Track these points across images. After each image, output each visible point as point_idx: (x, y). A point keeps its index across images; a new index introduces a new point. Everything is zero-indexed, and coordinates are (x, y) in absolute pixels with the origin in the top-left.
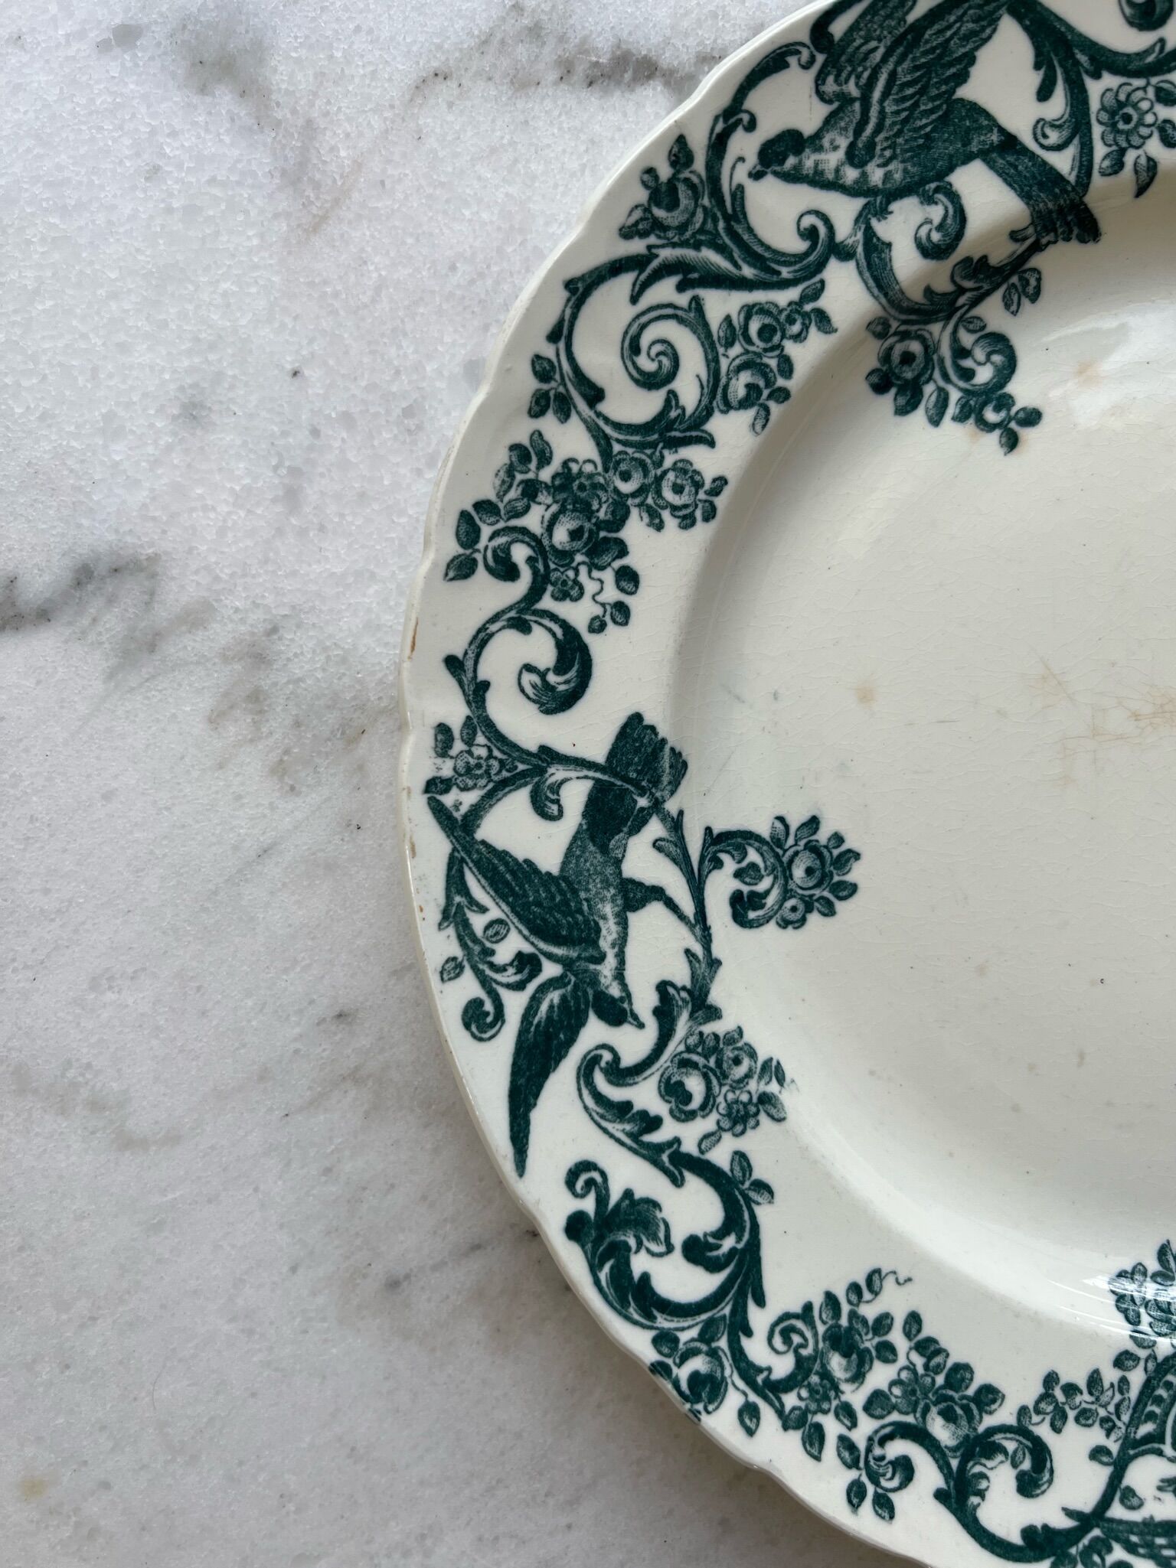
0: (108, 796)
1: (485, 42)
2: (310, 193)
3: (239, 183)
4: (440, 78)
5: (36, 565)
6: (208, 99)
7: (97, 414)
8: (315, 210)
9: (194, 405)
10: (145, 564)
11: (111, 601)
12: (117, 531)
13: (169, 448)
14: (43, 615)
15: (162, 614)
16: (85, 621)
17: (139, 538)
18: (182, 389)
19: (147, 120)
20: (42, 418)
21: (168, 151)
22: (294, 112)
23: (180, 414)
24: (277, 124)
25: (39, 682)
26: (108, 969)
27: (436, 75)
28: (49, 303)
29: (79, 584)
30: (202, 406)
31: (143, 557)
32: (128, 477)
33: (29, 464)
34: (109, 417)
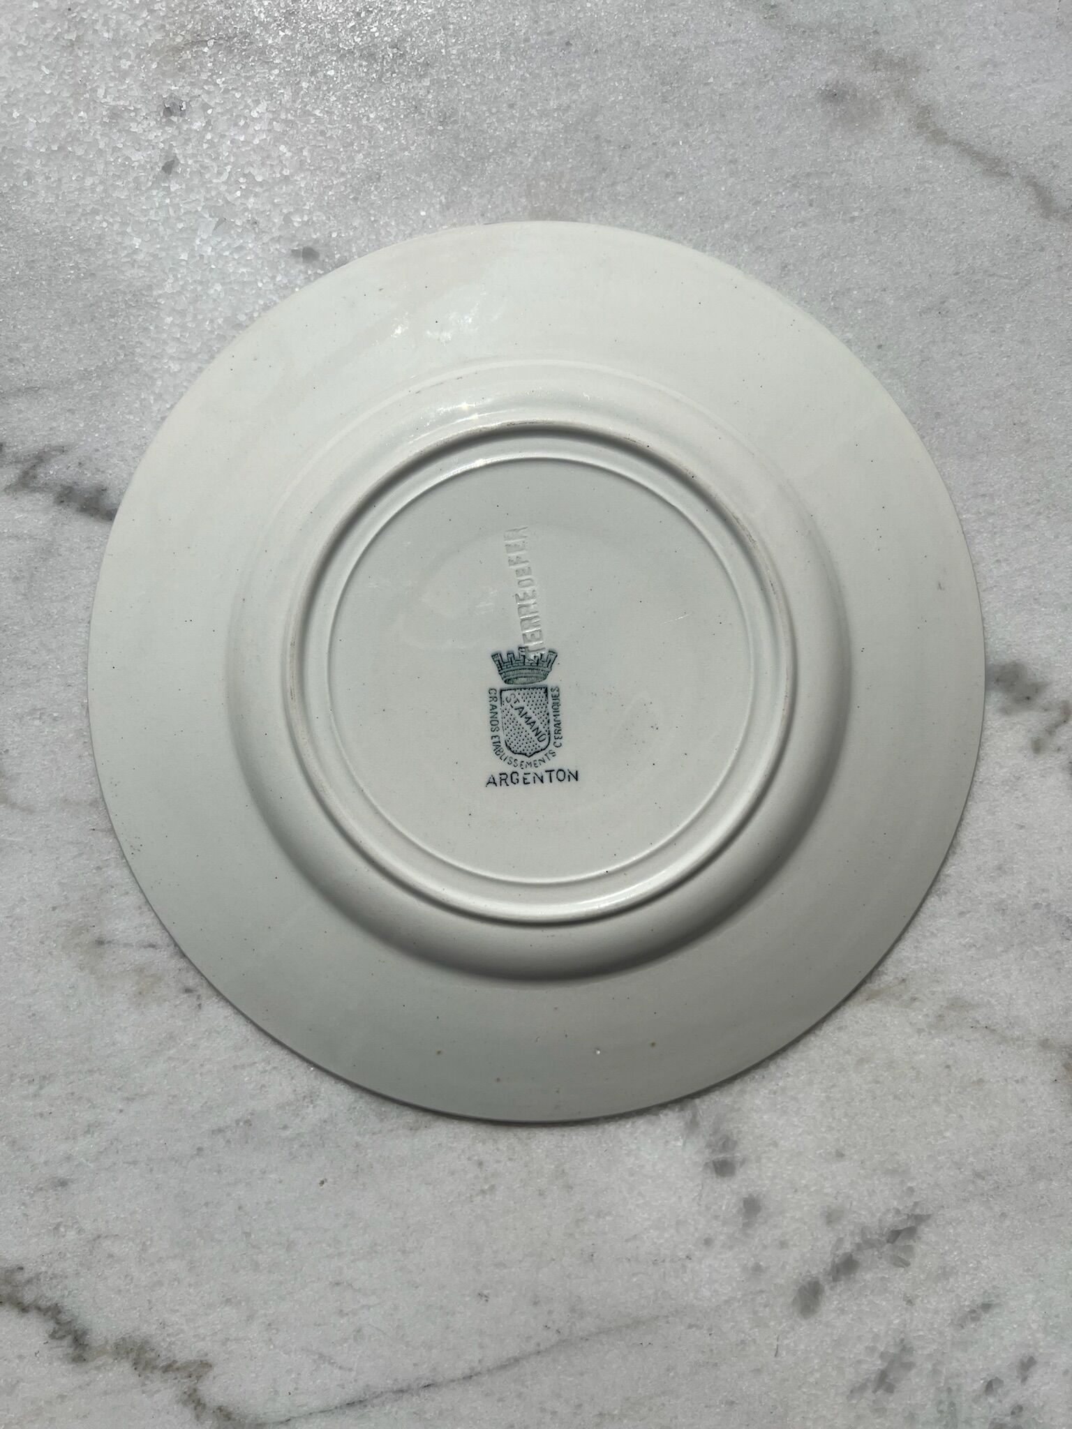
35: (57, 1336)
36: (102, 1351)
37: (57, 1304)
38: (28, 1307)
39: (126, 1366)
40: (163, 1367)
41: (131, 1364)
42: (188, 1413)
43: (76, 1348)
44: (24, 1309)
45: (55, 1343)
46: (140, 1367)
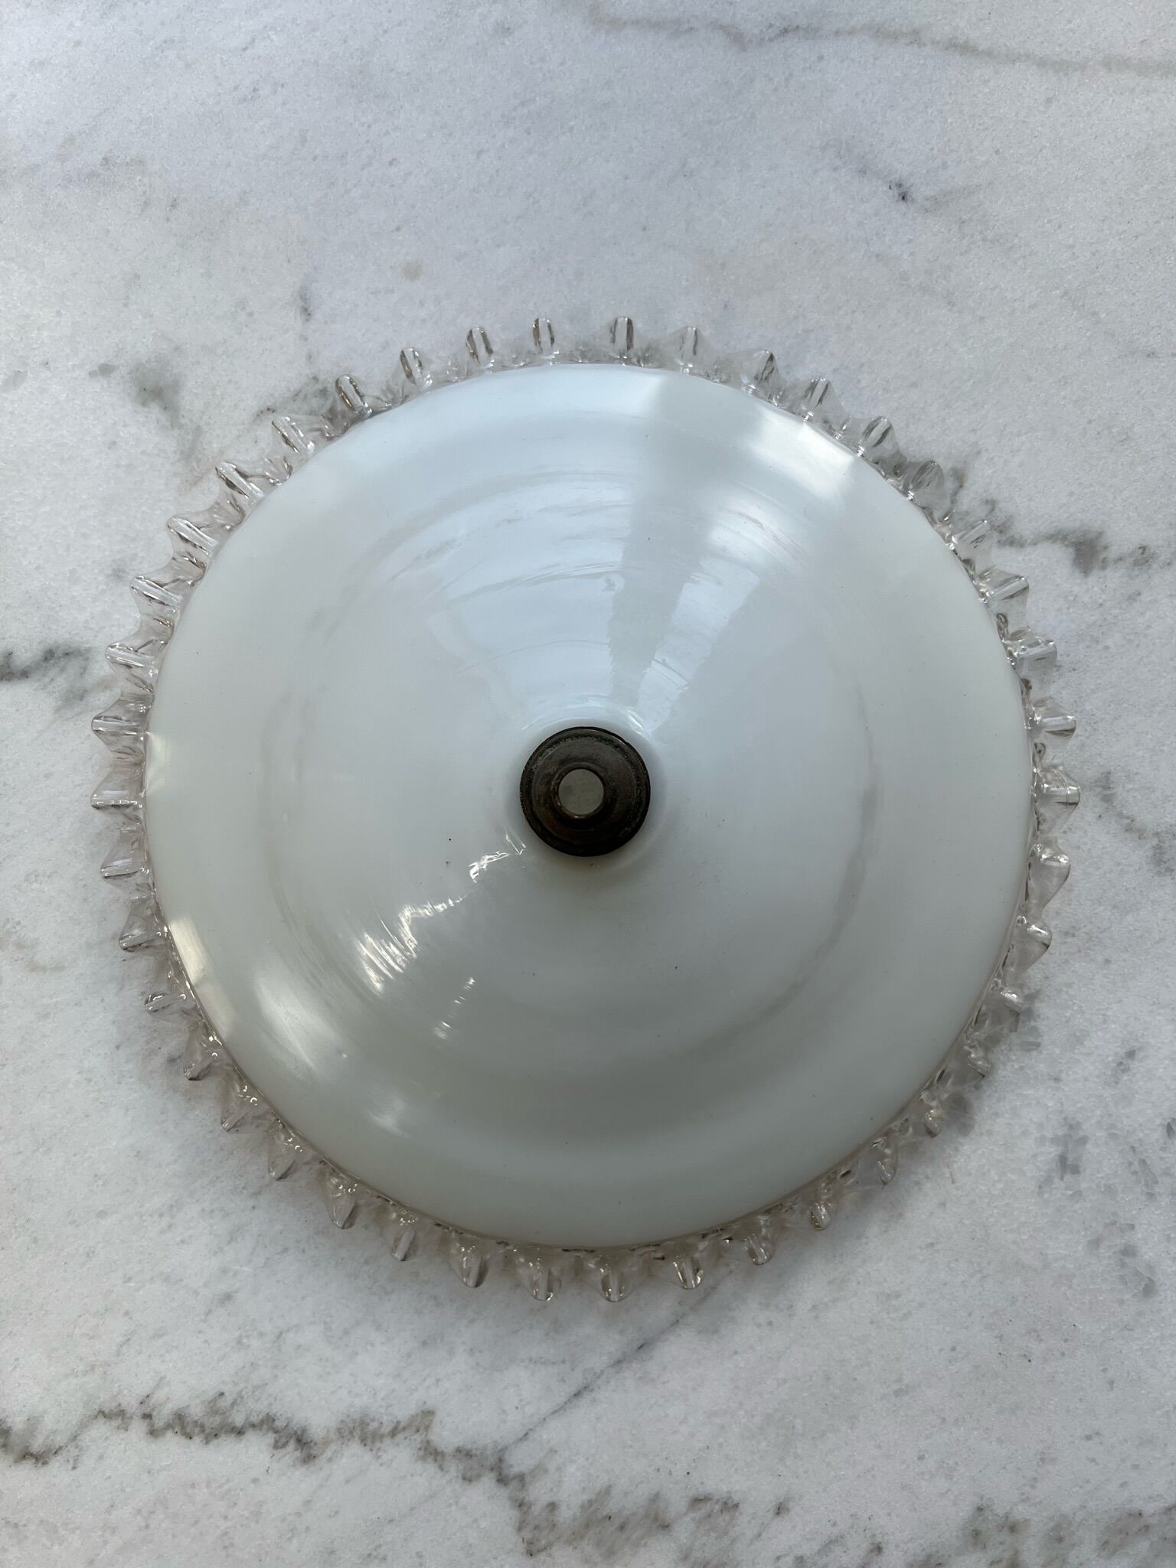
0: (47, 776)
1: (296, 395)
2: (194, 464)
3: (158, 455)
4: (270, 412)
5: (24, 647)
6: (146, 410)
7: (67, 569)
8: (196, 474)
9: (119, 570)
10: (84, 652)
11: (63, 670)
12: (70, 633)
13: (104, 591)
14: (25, 674)
15: (90, 680)
16: (47, 680)
17: (82, 638)
18: (114, 561)
19: (113, 417)
20: (38, 568)
21: (122, 434)
22: (191, 421)
23: (111, 575)
24: (181, 427)
25: (17, 710)
26: (36, 871)
27: (269, 409)
28: (47, 508)
29: (46, 659)
30: (124, 571)
31: (82, 649)
32: (79, 605)
33: (27, 592)
34: (73, 572)
35: (280, 1445)
36: (327, 1443)
37: (268, 1414)
38: (242, 1428)
39: (355, 1447)
40: (389, 1434)
41: (359, 1442)
42: (431, 1467)
43: (302, 1449)
44: (240, 1432)
45: (282, 1452)
46: (369, 1442)
